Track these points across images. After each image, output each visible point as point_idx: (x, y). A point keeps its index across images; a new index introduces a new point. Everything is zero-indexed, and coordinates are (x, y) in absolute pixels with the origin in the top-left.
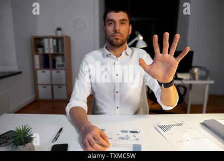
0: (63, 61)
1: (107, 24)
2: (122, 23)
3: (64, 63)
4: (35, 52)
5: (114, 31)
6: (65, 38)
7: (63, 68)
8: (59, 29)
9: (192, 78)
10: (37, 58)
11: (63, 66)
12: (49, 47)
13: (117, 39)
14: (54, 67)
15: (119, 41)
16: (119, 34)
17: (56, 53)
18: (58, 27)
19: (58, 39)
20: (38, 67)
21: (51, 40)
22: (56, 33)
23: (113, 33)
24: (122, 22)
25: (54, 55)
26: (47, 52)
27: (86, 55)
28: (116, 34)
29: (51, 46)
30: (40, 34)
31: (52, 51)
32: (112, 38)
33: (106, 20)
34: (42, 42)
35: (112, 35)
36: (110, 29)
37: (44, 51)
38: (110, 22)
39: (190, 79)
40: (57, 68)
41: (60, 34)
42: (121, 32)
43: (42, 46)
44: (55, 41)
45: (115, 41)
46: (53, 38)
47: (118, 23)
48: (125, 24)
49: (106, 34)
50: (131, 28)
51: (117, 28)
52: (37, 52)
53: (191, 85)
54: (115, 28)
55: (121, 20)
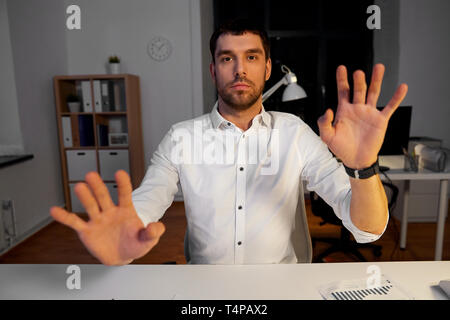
0: (125, 129)
1: (218, 60)
2: (252, 58)
3: (125, 134)
4: (63, 111)
5: (233, 75)
6: (126, 81)
7: (124, 145)
8: (114, 60)
9: (409, 166)
10: (66, 122)
11: (123, 139)
12: (93, 99)
13: (241, 93)
14: (105, 143)
15: (246, 96)
16: (244, 82)
17: (108, 112)
18: (113, 55)
19: (111, 82)
20: (69, 144)
21: (97, 84)
22: (108, 69)
23: (233, 78)
24: (251, 55)
25: (105, 117)
26: (88, 110)
27: (174, 126)
28: (239, 83)
29: (98, 99)
30: (72, 72)
31: (99, 109)
32: (229, 91)
33: (217, 52)
34: (78, 88)
35: (231, 85)
36: (226, 71)
37: (81, 109)
38: (225, 56)
39: (406, 170)
40: (111, 145)
41: (116, 70)
42: (248, 76)
43: (78, 98)
44: (105, 86)
45: (235, 96)
46: (102, 80)
48: (257, 58)
49: (216, 81)
50: (269, 65)
51: (241, 70)
52: (66, 112)
53: (407, 182)
54: (235, 68)
55: (247, 52)
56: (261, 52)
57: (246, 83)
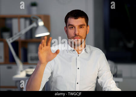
2: (81, 27)
5: (74, 34)
8: (34, 5)
17: (28, 39)
20: (2, 61)
21: (22, 20)
22: (29, 11)
23: (74, 35)
28: (76, 37)
31: (23, 37)
42: (80, 35)
47: (77, 27)
48: (83, 27)
54: (75, 32)
55: (79, 26)
56: (85, 25)
57: (79, 37)
